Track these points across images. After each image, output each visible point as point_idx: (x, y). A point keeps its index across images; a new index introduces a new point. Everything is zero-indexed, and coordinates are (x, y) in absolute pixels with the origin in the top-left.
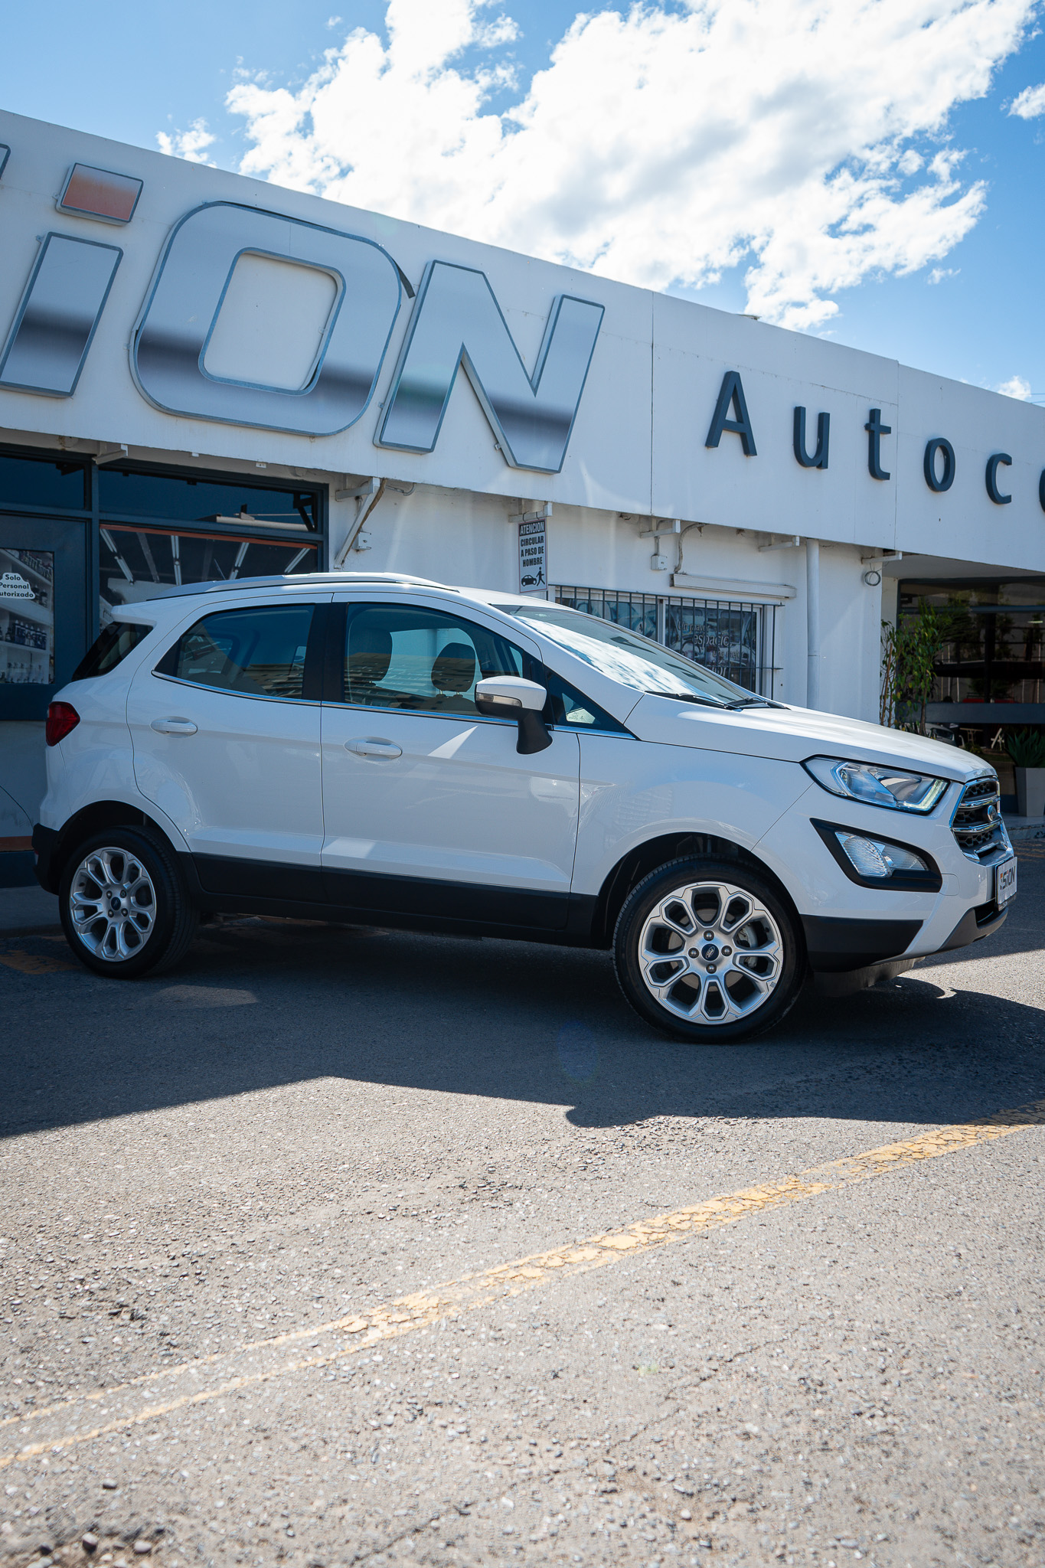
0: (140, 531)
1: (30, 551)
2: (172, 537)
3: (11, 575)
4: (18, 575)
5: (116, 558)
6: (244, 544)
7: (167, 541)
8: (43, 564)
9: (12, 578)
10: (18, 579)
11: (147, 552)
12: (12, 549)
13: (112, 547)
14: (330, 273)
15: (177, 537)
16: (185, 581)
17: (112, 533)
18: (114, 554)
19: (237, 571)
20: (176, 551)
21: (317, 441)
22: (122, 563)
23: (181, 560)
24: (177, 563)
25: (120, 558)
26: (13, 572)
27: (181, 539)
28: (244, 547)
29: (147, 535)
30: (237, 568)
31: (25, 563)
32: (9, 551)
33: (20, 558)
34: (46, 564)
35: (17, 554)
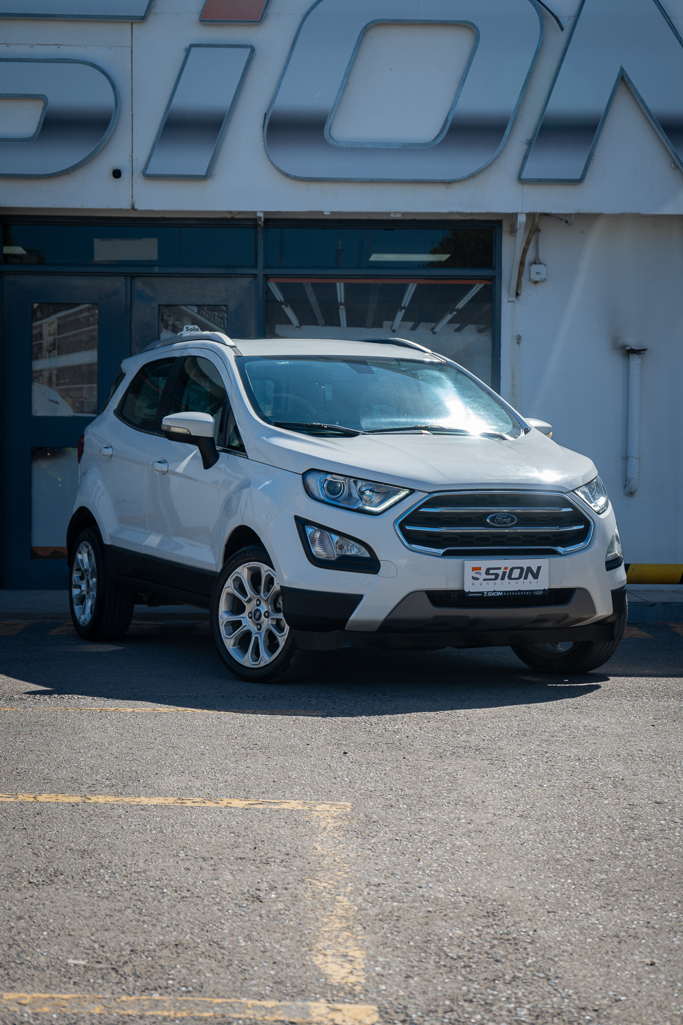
0: (304, 281)
1: (207, 305)
2: (338, 284)
3: (191, 327)
4: (196, 327)
5: (283, 306)
6: (411, 285)
7: (333, 287)
8: (218, 316)
9: (191, 330)
10: (197, 330)
11: (312, 299)
12: (191, 305)
13: (279, 296)
14: (466, 25)
15: (342, 284)
16: (350, 324)
17: (281, 287)
18: (281, 303)
19: (403, 311)
20: (341, 295)
21: (454, 186)
22: (289, 312)
23: (346, 304)
24: (342, 307)
25: (286, 306)
26: (193, 324)
27: (345, 285)
28: (412, 288)
29: (313, 285)
30: (404, 308)
31: (203, 316)
32: (189, 307)
33: (198, 313)
34: (221, 316)
35: (195, 309)
